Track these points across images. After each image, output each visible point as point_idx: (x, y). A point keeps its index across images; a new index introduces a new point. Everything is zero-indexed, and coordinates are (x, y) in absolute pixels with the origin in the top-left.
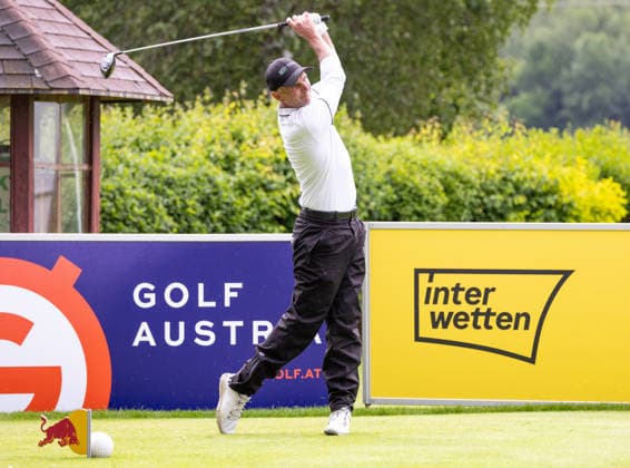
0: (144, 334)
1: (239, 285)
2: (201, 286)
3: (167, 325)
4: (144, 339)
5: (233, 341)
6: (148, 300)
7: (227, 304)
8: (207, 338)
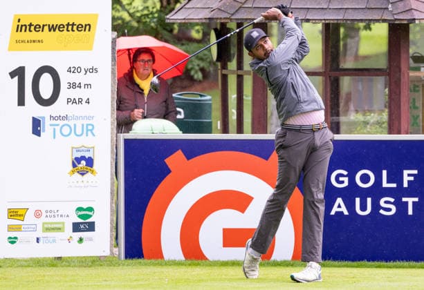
0: (339, 206)
1: (415, 172)
2: (385, 173)
3: (358, 200)
4: (339, 210)
5: (410, 212)
6: (343, 182)
7: (406, 185)
8: (389, 210)
